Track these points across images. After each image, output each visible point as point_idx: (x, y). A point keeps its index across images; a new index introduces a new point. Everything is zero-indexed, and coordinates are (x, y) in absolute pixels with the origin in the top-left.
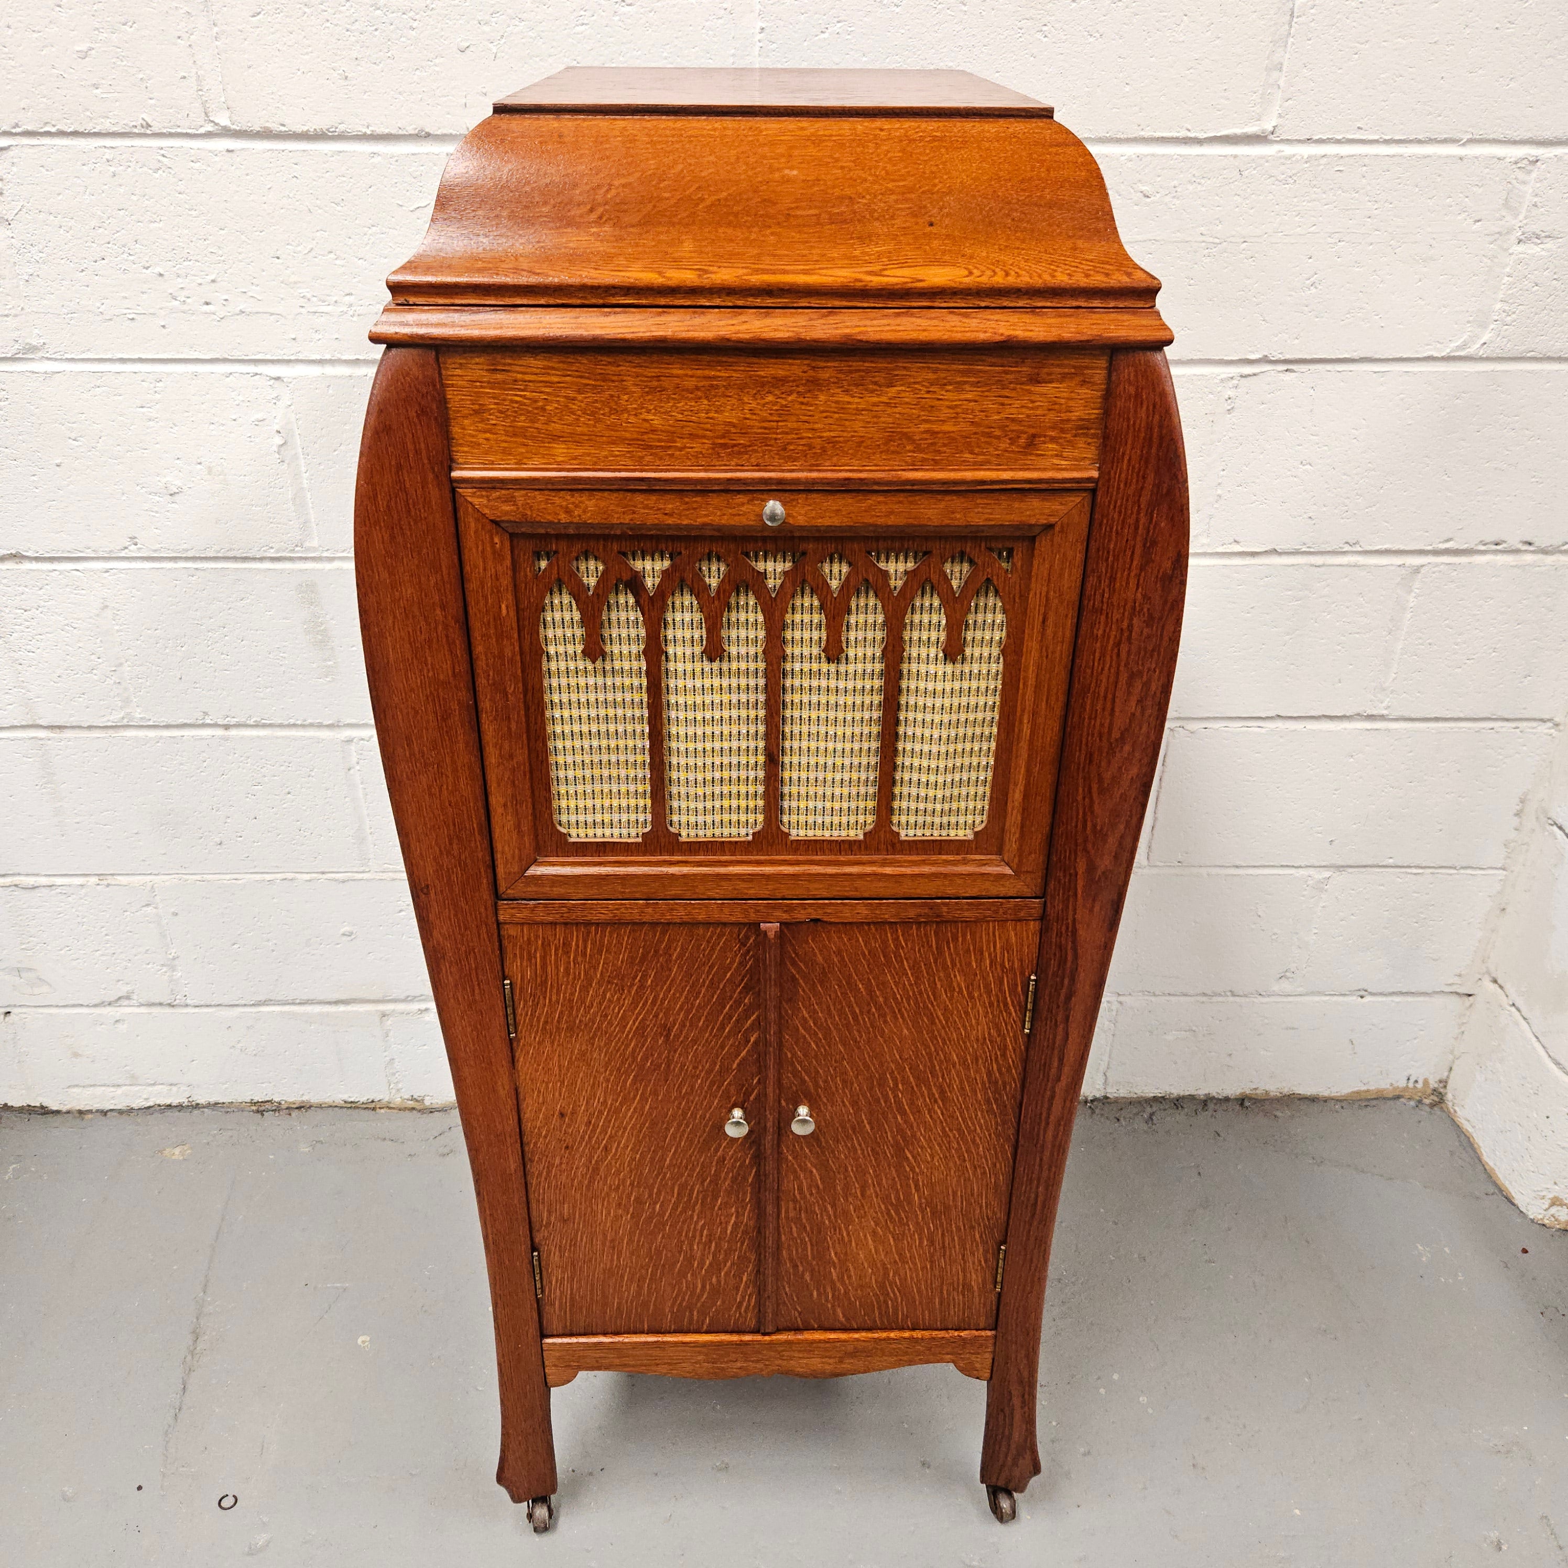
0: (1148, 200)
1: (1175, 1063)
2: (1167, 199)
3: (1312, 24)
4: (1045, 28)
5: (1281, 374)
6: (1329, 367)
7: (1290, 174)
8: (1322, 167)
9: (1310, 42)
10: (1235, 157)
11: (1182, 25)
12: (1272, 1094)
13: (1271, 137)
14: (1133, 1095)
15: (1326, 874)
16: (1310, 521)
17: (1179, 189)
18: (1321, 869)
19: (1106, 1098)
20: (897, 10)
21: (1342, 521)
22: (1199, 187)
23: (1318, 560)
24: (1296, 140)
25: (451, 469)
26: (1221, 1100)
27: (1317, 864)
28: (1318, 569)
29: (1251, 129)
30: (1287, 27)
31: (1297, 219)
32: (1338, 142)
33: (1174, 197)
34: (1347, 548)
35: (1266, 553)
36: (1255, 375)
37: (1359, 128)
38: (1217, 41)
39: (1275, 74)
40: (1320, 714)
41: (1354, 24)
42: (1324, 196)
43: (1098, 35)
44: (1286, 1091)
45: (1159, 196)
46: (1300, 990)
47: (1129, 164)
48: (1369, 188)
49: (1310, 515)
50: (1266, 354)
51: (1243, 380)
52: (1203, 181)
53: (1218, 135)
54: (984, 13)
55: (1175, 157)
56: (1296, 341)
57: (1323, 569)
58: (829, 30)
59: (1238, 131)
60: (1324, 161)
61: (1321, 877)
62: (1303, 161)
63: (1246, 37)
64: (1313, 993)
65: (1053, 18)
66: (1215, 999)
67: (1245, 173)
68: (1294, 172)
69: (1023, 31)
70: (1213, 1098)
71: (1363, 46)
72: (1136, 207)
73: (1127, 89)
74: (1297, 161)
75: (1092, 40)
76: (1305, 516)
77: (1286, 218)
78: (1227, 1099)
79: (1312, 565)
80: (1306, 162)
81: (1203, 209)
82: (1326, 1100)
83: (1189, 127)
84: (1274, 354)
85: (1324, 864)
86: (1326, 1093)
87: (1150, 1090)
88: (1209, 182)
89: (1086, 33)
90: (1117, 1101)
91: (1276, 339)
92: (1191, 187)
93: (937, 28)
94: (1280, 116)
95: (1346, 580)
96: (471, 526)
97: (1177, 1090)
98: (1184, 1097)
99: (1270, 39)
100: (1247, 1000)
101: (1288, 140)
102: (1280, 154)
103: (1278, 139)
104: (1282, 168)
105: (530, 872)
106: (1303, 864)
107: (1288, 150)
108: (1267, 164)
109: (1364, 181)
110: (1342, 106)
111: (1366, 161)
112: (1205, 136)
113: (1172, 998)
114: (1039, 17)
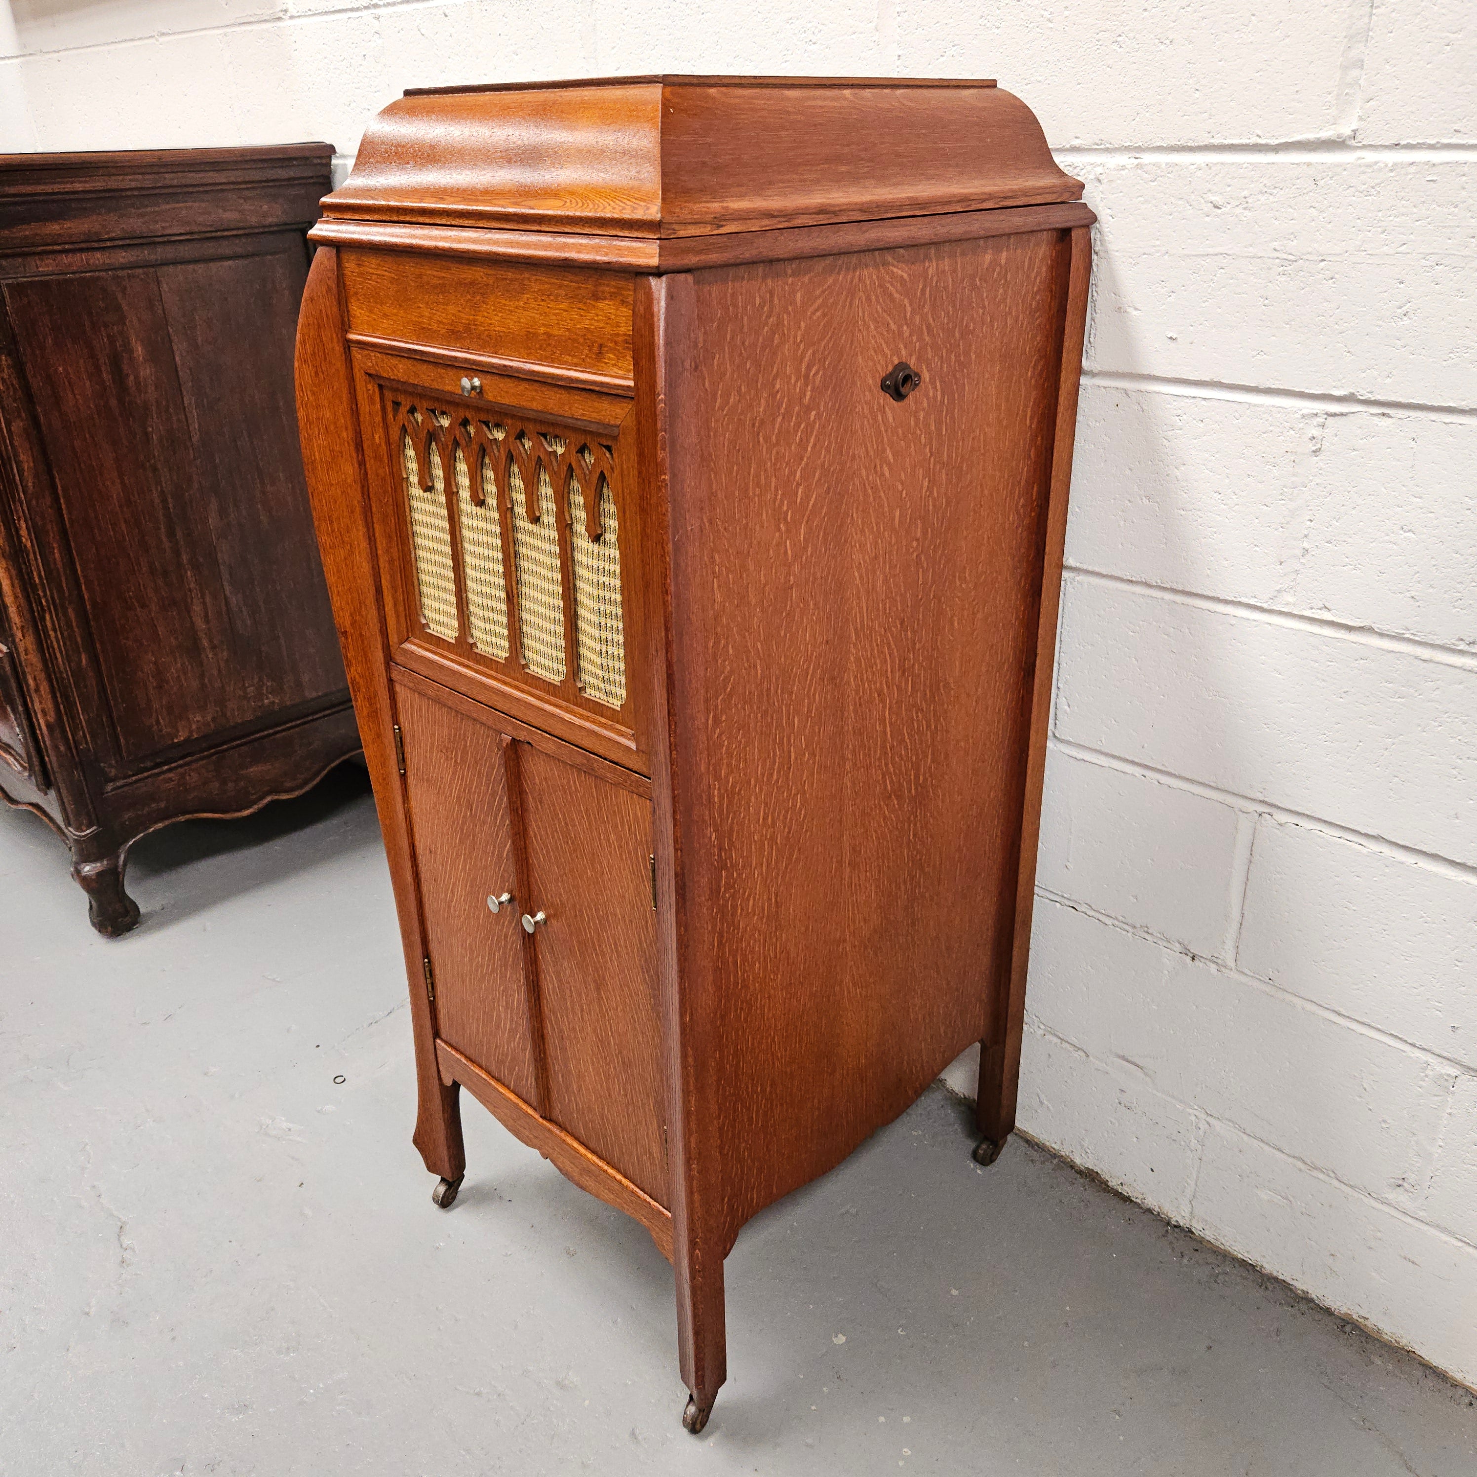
0: (1219, 211)
1: (1268, 1230)
2: (1239, 210)
3: (1394, 14)
4: (1119, 39)
5: (1375, 418)
6: (1433, 416)
7: (1373, 184)
8: (1410, 176)
9: (1391, 35)
10: (1309, 164)
11: (1251, 25)
12: (1386, 1337)
13: (1348, 142)
14: (1218, 1244)
15: (1453, 1071)
16: (1412, 601)
17: (1250, 200)
18: (1445, 1062)
19: (1190, 1231)
20: (997, 31)
21: (1455, 610)
22: (1271, 198)
23: (1426, 653)
24: (1381, 146)
25: (347, 332)
26: (1321, 1308)
27: (1437, 1051)
28: (1425, 664)
29: (1325, 134)
30: (1366, 20)
31: (1383, 236)
32: (1432, 147)
33: (1245, 209)
34: (1462, 646)
35: (1361, 629)
36: (1342, 415)
37: (1455, 131)
38: (1287, 40)
39: (1355, 73)
40: (1433, 851)
41: (1444, 11)
42: (1415, 210)
43: (1168, 42)
44: (1404, 1342)
45: (1229, 206)
46: (1421, 1214)
47: (1199, 173)
48: (1471, 201)
49: (1413, 594)
50: (1352, 391)
51: (1330, 419)
52: (1275, 191)
53: (1290, 141)
54: (1067, 28)
55: (1244, 166)
56: (1388, 380)
57: (1432, 665)
58: (947, 54)
59: (1311, 136)
60: (1412, 169)
61: (1443, 1071)
62: (1387, 169)
63: (1318, 33)
64: (1438, 1227)
65: (1127, 28)
66: (1316, 1173)
67: (1321, 183)
68: (1376, 181)
69: (1100, 43)
70: (1311, 1301)
71: (1456, 35)
72: (1207, 219)
73: (1197, 94)
74: (1380, 170)
75: (1162, 47)
76: (1408, 594)
77: (1370, 234)
78: (1328, 1311)
79: (1416, 658)
80: (1391, 171)
81: (1277, 223)
82: (1456, 1385)
83: (1260, 134)
84: (1362, 392)
85: (1445, 1054)
86: (1458, 1376)
87: (1240, 1250)
88: (1282, 192)
89: (1157, 41)
90: (1201, 1241)
91: (1364, 375)
92: (1263, 198)
93: (1028, 46)
94: (1361, 118)
95: (1461, 687)
96: (359, 375)
97: (1271, 1266)
98: (1276, 1279)
99: (1344, 34)
100: (1356, 1194)
101: (1371, 146)
102: (1359, 162)
103: (1360, 145)
104: (1363, 177)
105: (403, 646)
106: (1418, 1044)
107: (1370, 156)
108: (1345, 173)
109: (1464, 193)
110: (1434, 106)
111: (1466, 169)
112: (1277, 142)
113: (1266, 1147)
114: (1114, 28)
